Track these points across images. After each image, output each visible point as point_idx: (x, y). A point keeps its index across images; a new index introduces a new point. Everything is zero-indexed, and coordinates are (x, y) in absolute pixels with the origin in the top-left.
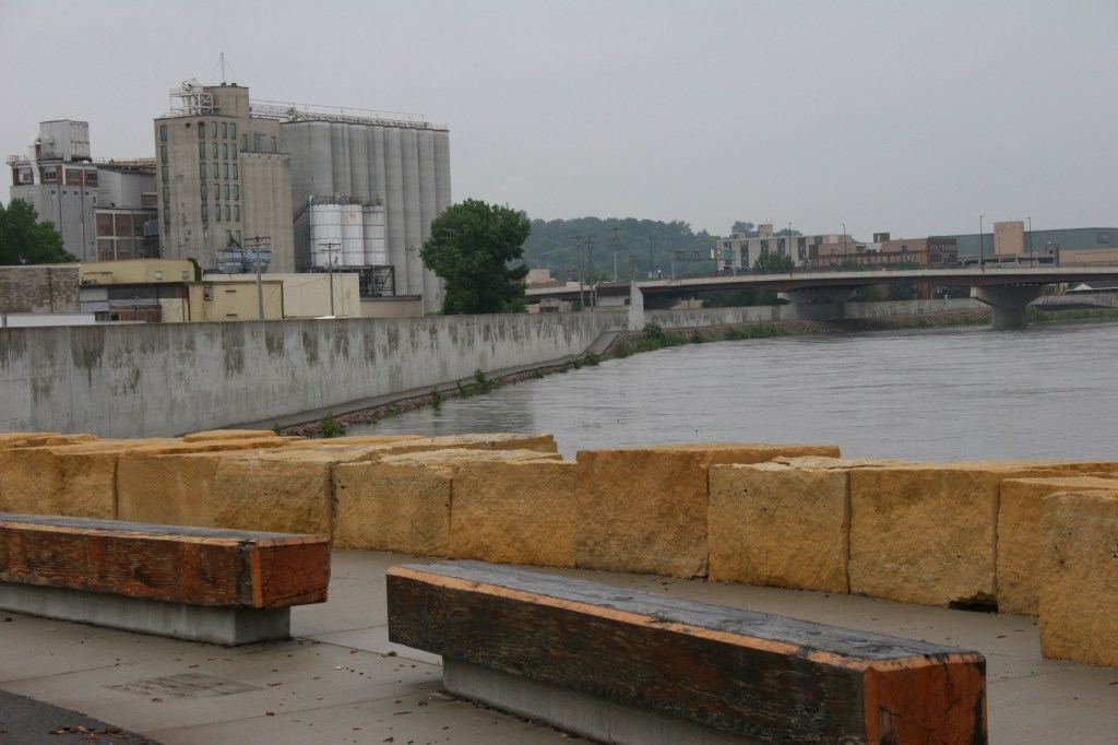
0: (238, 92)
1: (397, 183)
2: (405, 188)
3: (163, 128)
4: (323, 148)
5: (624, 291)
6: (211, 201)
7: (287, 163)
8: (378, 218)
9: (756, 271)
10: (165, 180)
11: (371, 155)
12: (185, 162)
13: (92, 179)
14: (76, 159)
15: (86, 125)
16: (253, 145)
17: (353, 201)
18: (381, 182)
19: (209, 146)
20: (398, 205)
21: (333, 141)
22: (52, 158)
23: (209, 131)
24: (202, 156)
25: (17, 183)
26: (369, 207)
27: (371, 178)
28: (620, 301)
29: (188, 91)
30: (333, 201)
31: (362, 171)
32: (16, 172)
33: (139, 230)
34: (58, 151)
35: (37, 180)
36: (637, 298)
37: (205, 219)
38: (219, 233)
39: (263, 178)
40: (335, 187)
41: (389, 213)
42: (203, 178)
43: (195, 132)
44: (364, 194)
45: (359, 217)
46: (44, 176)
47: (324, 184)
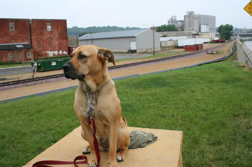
0: (193, 12)
1: (210, 22)
2: (211, 23)
3: (185, 17)
4: (202, 19)
5: (237, 35)
6: (190, 25)
7: (198, 20)
8: (208, 27)
9: (246, 33)
10: (185, 22)
11: (207, 19)
12: (187, 20)
13: (177, 22)
14: (175, 20)
15: (176, 16)
16: (195, 18)
17: (205, 25)
18: (208, 23)
19: (190, 18)
20: (210, 25)
21: (203, 18)
22: (172, 20)
23: (190, 17)
24: (189, 19)
25: (168, 23)
26: (207, 25)
27: (207, 22)
28: (236, 36)
29: (188, 12)
30: (203, 24)
31: (206, 21)
32: (168, 22)
33: (182, 28)
34: (173, 19)
35: (171, 22)
36: (238, 35)
37: (189, 27)
38: (191, 28)
39: (196, 22)
40: (203, 23)
41: (209, 26)
42: (189, 22)
43: (188, 17)
44: (206, 24)
45: (206, 26)
46: (172, 22)
47: (202, 23)
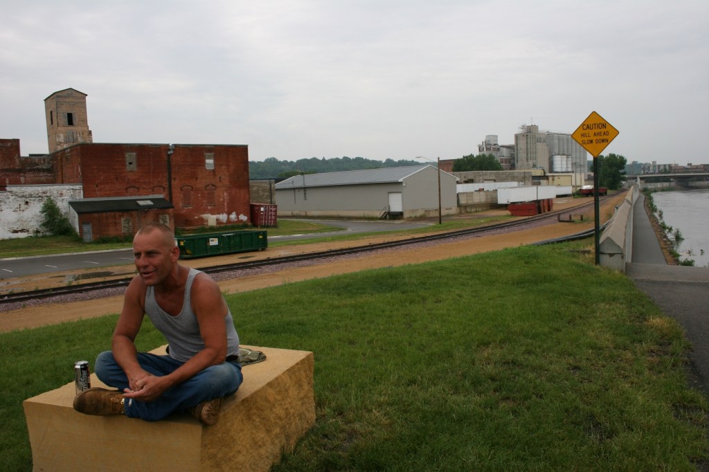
0: (535, 127)
1: (574, 150)
2: (576, 151)
3: (517, 137)
4: (556, 141)
5: (636, 178)
6: (529, 155)
7: (547, 145)
8: (570, 159)
9: (657, 174)
10: (517, 149)
11: (568, 143)
12: (522, 145)
13: (498, 149)
14: (495, 145)
15: (497, 136)
16: (539, 140)
17: (564, 155)
18: (570, 150)
19: (529, 141)
20: (574, 155)
21: (559, 139)
22: (489, 144)
23: (529, 137)
24: (527, 143)
25: (480, 151)
26: (568, 156)
27: (568, 149)
28: (634, 181)
29: (523, 127)
30: (559, 155)
31: (565, 147)
32: (480, 148)
33: (510, 162)
34: (490, 143)
35: (485, 150)
36: (639, 179)
37: (527, 159)
38: (531, 163)
39: (542, 149)
40: (559, 151)
41: (572, 158)
42: (527, 149)
43: (525, 136)
44: (566, 153)
45: (565, 159)
46: (487, 149)
47: (556, 151)
